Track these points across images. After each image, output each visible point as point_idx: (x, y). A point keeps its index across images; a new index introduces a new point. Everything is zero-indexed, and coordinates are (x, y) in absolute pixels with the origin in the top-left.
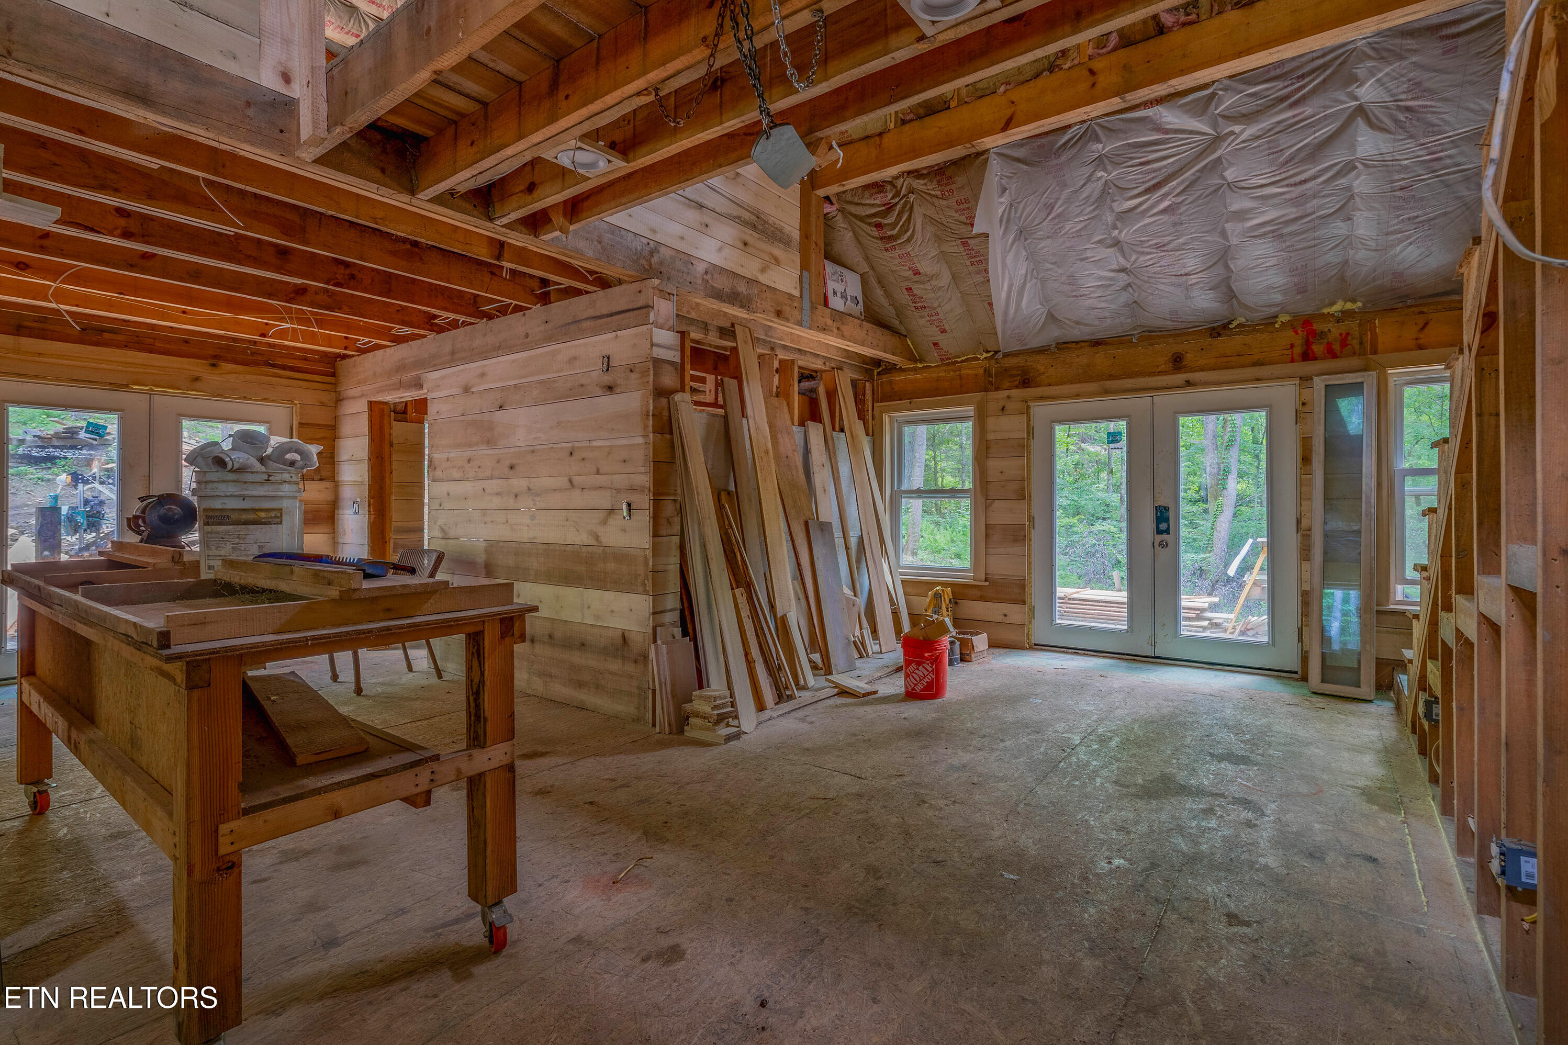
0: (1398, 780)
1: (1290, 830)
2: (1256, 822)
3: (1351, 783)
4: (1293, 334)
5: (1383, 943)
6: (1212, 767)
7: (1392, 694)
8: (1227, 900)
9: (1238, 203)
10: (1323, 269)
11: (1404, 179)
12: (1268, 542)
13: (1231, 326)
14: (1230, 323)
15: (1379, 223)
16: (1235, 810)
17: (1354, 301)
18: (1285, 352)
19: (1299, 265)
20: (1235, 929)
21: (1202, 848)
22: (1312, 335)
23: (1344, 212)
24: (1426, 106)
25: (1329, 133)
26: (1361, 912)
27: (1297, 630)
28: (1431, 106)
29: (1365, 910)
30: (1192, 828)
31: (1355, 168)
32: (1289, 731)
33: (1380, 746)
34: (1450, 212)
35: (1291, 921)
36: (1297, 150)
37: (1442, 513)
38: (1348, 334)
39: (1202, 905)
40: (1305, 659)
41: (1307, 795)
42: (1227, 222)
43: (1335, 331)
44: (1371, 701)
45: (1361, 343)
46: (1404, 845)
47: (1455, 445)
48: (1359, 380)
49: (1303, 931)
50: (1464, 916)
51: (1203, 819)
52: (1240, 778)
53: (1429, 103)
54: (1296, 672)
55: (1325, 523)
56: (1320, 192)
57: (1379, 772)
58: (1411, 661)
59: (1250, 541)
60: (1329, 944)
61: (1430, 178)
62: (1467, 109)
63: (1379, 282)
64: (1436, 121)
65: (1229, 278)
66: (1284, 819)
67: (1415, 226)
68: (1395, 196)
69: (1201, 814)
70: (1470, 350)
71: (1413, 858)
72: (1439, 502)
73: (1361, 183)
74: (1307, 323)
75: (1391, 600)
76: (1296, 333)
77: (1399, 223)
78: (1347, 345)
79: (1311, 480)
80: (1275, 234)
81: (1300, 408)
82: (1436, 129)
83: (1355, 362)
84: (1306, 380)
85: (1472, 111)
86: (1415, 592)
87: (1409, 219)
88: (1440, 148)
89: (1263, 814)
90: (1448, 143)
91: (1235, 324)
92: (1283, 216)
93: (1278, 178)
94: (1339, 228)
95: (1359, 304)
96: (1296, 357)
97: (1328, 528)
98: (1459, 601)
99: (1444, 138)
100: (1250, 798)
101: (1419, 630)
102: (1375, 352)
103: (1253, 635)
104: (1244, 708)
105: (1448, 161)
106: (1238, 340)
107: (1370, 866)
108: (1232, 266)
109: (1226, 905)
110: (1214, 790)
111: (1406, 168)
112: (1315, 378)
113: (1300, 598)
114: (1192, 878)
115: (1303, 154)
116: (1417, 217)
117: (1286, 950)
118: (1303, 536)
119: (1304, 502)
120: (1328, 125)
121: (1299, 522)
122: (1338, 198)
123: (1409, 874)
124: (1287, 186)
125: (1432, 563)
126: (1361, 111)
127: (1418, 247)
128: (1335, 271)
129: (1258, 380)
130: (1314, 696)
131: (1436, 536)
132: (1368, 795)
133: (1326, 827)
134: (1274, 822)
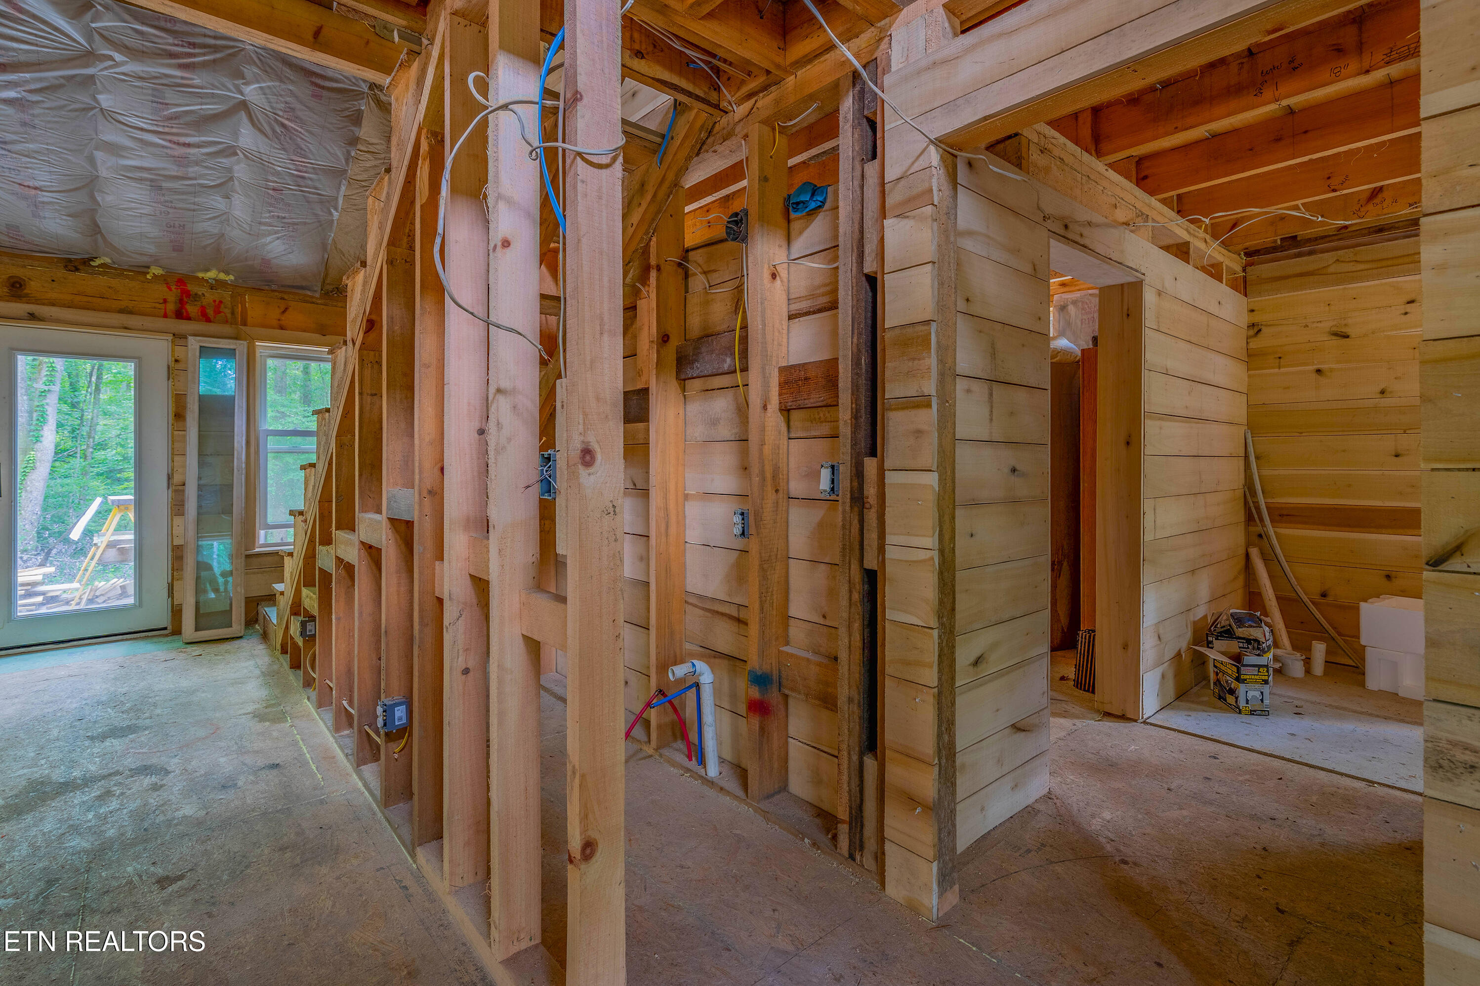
0: (279, 696)
1: (198, 774)
2: (163, 783)
3: (243, 711)
4: (166, 289)
5: (299, 825)
6: (95, 750)
7: (257, 626)
8: (152, 869)
9: (110, 134)
10: (201, 235)
11: (277, 182)
12: (135, 500)
13: (92, 263)
14: (92, 259)
15: (253, 212)
16: (136, 781)
17: (227, 273)
18: (157, 305)
19: (177, 223)
20: (170, 889)
21: (107, 835)
22: (185, 296)
23: (224, 187)
24: (297, 131)
25: (215, 112)
26: (277, 812)
27: (166, 585)
28: (300, 132)
29: (280, 807)
30: (90, 821)
31: (236, 154)
32: (172, 686)
33: (257, 672)
34: (309, 224)
35: (221, 851)
36: (183, 112)
37: (322, 468)
38: (221, 302)
39: (127, 888)
40: (176, 612)
41: (207, 737)
42: (96, 149)
43: (209, 297)
44: (241, 637)
45: (233, 313)
46: (295, 743)
47: (337, 415)
48: (232, 347)
49: (235, 853)
50: (348, 774)
51: (100, 806)
52: (132, 748)
53: (300, 129)
54: (165, 629)
55: (200, 478)
56: (202, 161)
57: (263, 693)
58: (282, 593)
59: (99, 500)
60: (259, 851)
61: (296, 190)
62: (326, 148)
63: (250, 263)
64: (303, 146)
65: (94, 211)
66: (190, 768)
67: (283, 225)
68: (268, 194)
69: (97, 803)
70: (354, 344)
71: (305, 750)
72: (318, 458)
73: (241, 171)
74: (181, 282)
75: (257, 545)
76: (170, 289)
77: (269, 217)
78: (220, 312)
79: (185, 436)
80: (153, 184)
81: (172, 364)
82: (303, 152)
83: (227, 329)
84: (179, 338)
85: (329, 152)
86: (289, 535)
87: (278, 217)
88: (305, 169)
89: (167, 772)
90: (311, 168)
91: (97, 262)
92: (164, 169)
93: (160, 129)
94: (218, 202)
95: (232, 277)
96: (169, 313)
97: (202, 482)
98: (339, 535)
99: (308, 163)
100: (149, 763)
101: (291, 567)
102: (245, 325)
103: (104, 602)
104: (116, 679)
105: (310, 182)
106: (103, 281)
107: (275, 772)
108: (99, 199)
109: (153, 874)
110: (105, 772)
111: (277, 174)
112: (190, 338)
113: (170, 553)
114: (106, 870)
115: (188, 119)
116: (284, 218)
117: (225, 877)
118: (176, 491)
119: (176, 458)
120: (215, 103)
121: (170, 478)
122: (220, 175)
123: (304, 764)
124: (170, 141)
125: (309, 508)
126: (243, 105)
127: (284, 244)
128: (212, 241)
129: (126, 328)
130: (187, 646)
131: (314, 486)
132: (260, 717)
133: (230, 757)
134: (182, 774)
